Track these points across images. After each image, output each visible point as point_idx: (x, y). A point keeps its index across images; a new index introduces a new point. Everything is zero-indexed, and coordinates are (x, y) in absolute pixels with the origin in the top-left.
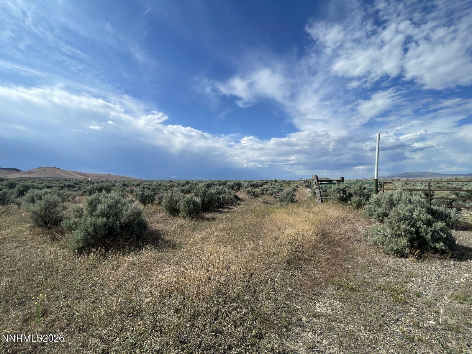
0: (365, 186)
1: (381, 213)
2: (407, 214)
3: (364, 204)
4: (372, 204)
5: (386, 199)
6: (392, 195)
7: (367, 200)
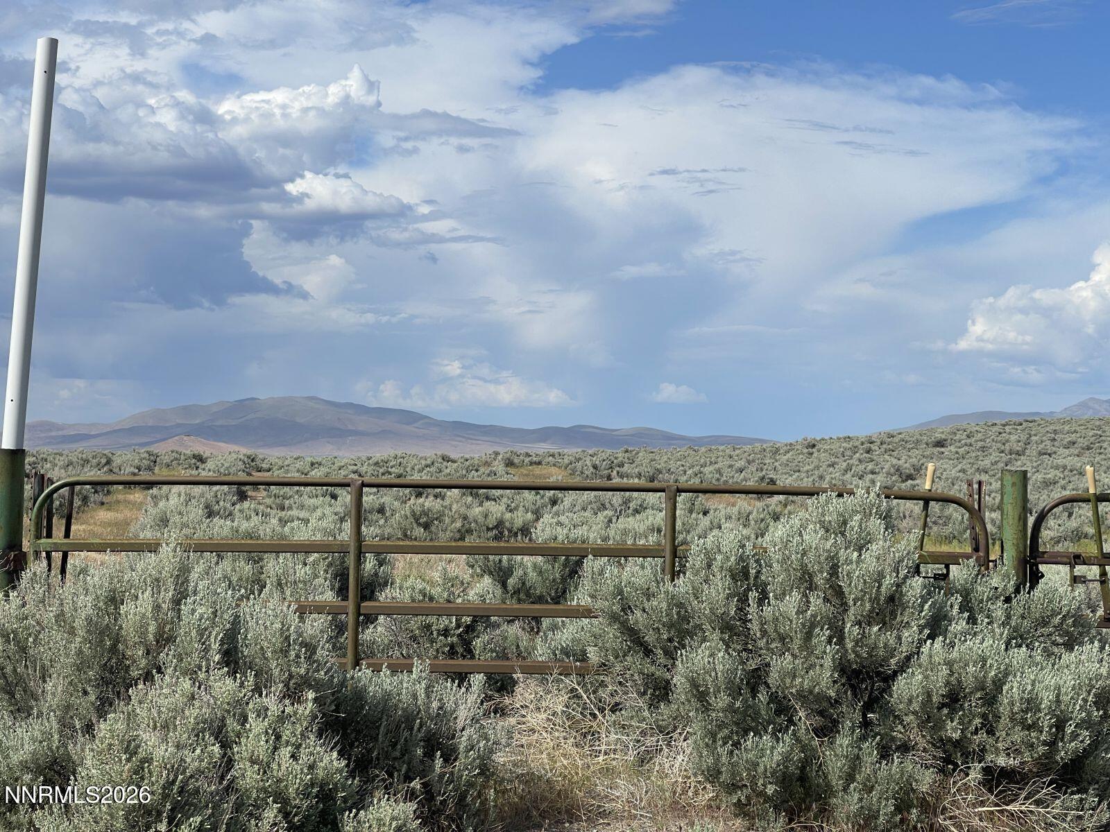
2: (192, 759)
5: (72, 632)
6: (115, 600)
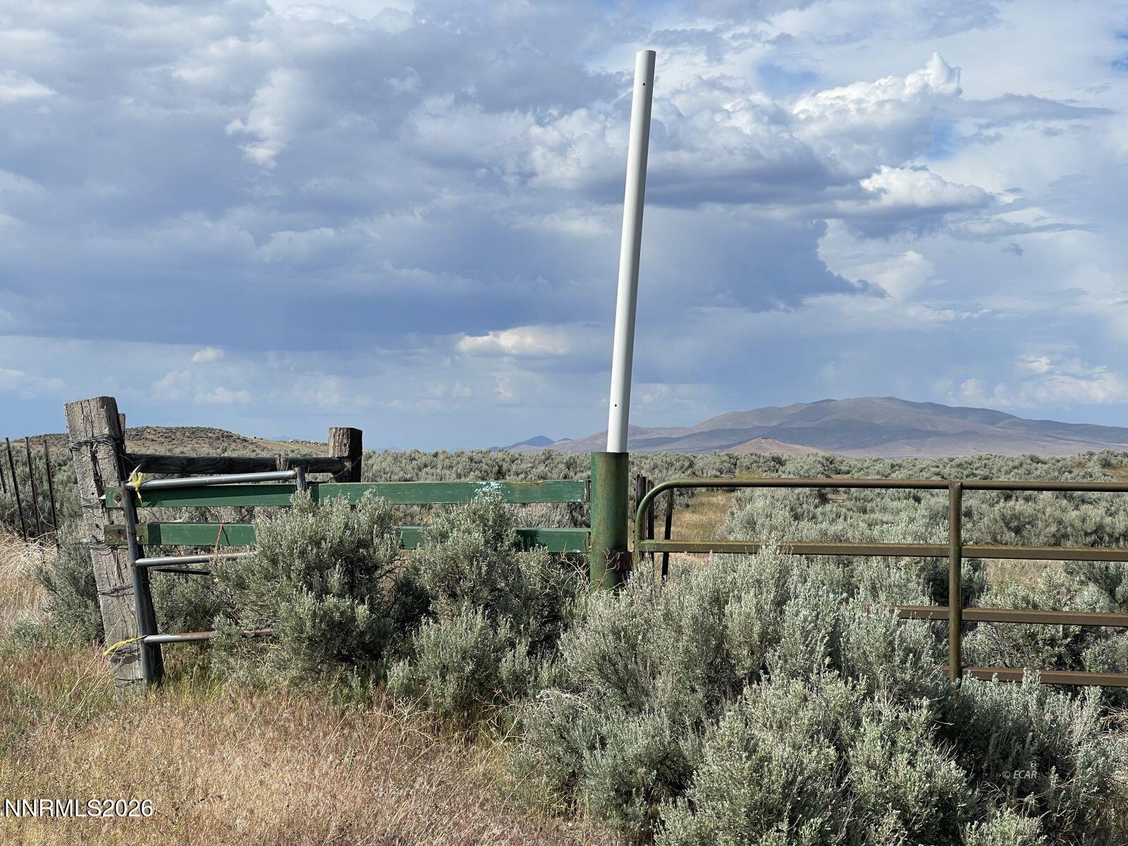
0: (533, 514)
1: (639, 760)
3: (520, 686)
4: (575, 679)
5: (679, 631)
6: (718, 601)
7: (545, 644)
